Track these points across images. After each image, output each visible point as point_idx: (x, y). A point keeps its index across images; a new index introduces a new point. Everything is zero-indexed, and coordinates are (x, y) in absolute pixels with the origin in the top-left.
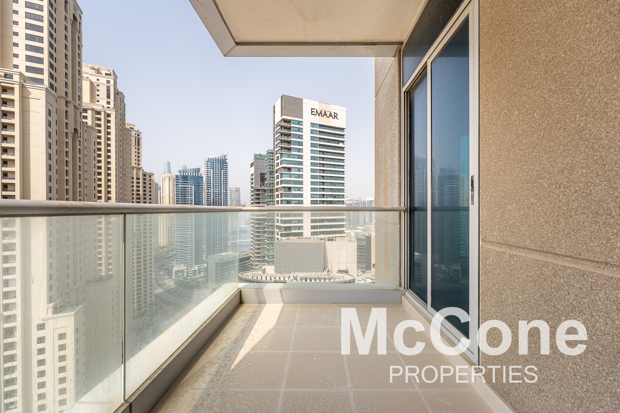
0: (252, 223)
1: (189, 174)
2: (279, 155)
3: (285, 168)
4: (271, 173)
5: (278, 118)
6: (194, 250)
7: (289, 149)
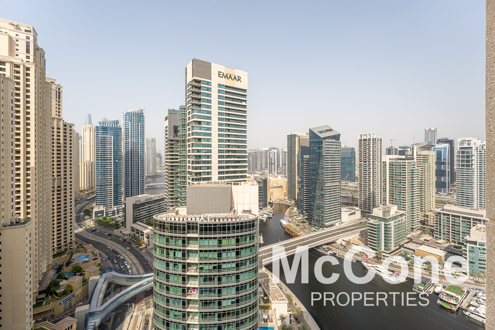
0: (166, 169)
1: (109, 126)
2: (190, 110)
3: (195, 122)
4: (184, 126)
5: (190, 78)
6: (113, 192)
7: (200, 106)
